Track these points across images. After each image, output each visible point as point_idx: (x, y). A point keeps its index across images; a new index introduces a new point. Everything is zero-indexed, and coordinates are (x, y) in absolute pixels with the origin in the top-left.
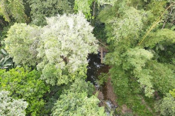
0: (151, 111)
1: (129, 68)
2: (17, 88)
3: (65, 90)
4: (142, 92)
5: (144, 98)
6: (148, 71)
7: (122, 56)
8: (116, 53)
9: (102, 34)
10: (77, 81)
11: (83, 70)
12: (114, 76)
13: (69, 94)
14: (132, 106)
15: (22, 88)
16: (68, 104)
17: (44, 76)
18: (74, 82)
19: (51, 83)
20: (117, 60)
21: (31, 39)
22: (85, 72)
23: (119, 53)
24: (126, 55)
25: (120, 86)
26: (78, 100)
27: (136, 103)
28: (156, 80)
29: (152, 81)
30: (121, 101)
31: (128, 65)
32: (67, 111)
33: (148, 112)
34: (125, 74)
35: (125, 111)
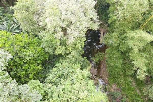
0: (140, 94)
1: (125, 49)
2: (19, 51)
3: (61, 60)
4: (134, 75)
5: (135, 81)
6: (145, 55)
7: (120, 37)
8: (115, 34)
9: (106, 16)
10: (73, 53)
11: (80, 44)
12: (109, 56)
13: (64, 64)
14: (122, 86)
15: (24, 52)
16: (61, 72)
17: (44, 45)
18: (71, 54)
19: (49, 52)
20: (115, 40)
21: (36, 8)
22: (82, 46)
23: (118, 34)
24: (125, 37)
25: (113, 66)
26: (71, 70)
27: (126, 84)
28: (151, 65)
29: (147, 65)
30: (113, 80)
31: (125, 47)
32: (60, 78)
33: (136, 94)
34: (121, 56)
35: (114, 90)
